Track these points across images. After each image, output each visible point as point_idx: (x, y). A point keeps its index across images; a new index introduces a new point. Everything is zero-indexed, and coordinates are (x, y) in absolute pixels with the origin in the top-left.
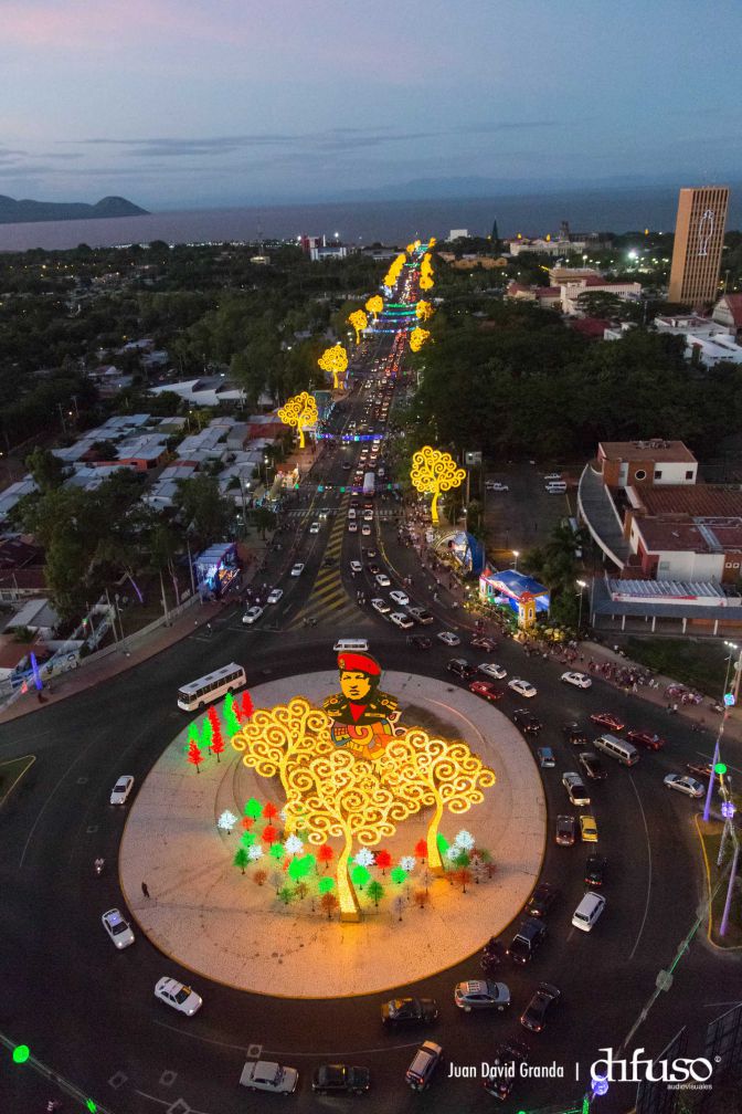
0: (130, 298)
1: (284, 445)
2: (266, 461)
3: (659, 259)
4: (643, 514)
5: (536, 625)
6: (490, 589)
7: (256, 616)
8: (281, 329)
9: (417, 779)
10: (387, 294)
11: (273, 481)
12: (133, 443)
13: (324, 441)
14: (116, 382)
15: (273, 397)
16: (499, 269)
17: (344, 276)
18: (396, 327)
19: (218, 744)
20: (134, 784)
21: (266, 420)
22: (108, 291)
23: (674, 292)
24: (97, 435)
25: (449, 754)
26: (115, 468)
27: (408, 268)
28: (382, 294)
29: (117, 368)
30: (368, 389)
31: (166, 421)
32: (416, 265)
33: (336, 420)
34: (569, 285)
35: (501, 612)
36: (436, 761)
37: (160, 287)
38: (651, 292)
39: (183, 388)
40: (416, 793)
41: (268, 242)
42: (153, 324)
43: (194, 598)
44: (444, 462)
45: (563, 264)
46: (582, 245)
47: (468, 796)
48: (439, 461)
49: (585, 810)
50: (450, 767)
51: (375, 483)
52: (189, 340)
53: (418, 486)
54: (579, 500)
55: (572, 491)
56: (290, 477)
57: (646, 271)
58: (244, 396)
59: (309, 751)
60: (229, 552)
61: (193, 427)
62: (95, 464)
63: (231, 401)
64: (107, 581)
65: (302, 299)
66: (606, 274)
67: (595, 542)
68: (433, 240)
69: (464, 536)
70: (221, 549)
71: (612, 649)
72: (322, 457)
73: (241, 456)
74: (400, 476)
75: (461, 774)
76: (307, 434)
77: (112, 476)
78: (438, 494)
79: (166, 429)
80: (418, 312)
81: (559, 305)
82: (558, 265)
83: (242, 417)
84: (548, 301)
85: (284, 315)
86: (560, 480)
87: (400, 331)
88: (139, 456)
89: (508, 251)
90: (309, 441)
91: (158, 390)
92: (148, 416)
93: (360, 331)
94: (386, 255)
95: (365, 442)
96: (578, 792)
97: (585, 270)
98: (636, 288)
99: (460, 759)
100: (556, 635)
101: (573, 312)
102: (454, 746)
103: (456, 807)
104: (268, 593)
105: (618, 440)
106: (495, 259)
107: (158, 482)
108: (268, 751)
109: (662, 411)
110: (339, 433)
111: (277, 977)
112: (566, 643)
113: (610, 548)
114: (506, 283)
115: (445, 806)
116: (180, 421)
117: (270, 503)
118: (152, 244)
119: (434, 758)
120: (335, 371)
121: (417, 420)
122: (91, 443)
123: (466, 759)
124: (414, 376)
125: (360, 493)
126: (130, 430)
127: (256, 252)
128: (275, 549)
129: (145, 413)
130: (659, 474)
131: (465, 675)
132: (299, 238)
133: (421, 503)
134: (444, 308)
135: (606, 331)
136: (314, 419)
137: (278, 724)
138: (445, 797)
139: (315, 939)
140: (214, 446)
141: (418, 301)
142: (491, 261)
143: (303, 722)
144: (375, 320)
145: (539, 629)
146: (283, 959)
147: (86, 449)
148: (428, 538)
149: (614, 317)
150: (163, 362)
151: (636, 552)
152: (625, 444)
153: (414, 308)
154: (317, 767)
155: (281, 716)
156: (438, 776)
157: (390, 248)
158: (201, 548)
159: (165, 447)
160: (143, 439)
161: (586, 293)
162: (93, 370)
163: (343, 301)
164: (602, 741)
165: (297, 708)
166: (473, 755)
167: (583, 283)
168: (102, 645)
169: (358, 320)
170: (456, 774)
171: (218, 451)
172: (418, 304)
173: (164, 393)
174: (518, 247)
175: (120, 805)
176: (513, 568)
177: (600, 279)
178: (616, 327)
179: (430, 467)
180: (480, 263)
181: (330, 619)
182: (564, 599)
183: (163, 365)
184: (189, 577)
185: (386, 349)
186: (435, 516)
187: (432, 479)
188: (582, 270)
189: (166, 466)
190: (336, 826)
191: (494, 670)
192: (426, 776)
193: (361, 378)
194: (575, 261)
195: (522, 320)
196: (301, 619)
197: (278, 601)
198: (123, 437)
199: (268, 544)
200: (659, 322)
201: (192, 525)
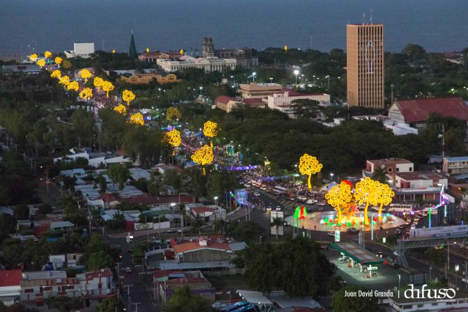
34: (275, 96)
44: (313, 161)
53: (302, 172)
98: (327, 98)
130: (398, 170)
167: (286, 94)
179: (307, 163)
186: (309, 185)
187: (308, 169)
200: (356, 118)
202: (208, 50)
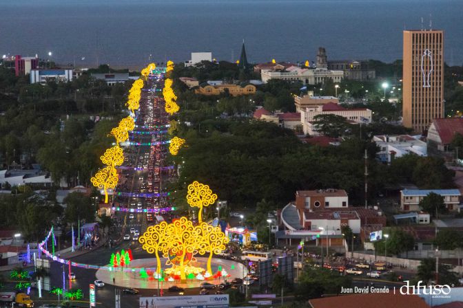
5: (251, 244)
9: (204, 241)
16: (247, 96)
23: (406, 118)
25: (214, 231)
34: (307, 109)
36: (210, 234)
40: (204, 247)
44: (205, 190)
45: (316, 92)
47: (220, 247)
48: (202, 189)
50: (214, 236)
53: (191, 204)
68: (170, 63)
78: (202, 209)
81: (300, 129)
84: (291, 124)
89: (259, 78)
98: (368, 113)
101: (311, 133)
102: (216, 228)
103: (216, 251)
106: (243, 86)
108: (152, 243)
114: (253, 109)
115: (213, 251)
123: (220, 233)
130: (327, 204)
137: (156, 232)
138: (213, 248)
142: (239, 88)
145: (252, 246)
155: (157, 228)
156: (211, 240)
161: (321, 116)
165: (163, 225)
167: (319, 108)
170: (216, 239)
174: (270, 74)
179: (197, 193)
180: (227, 90)
187: (198, 200)
192: (207, 240)
195: (260, 133)
202: (321, 61)
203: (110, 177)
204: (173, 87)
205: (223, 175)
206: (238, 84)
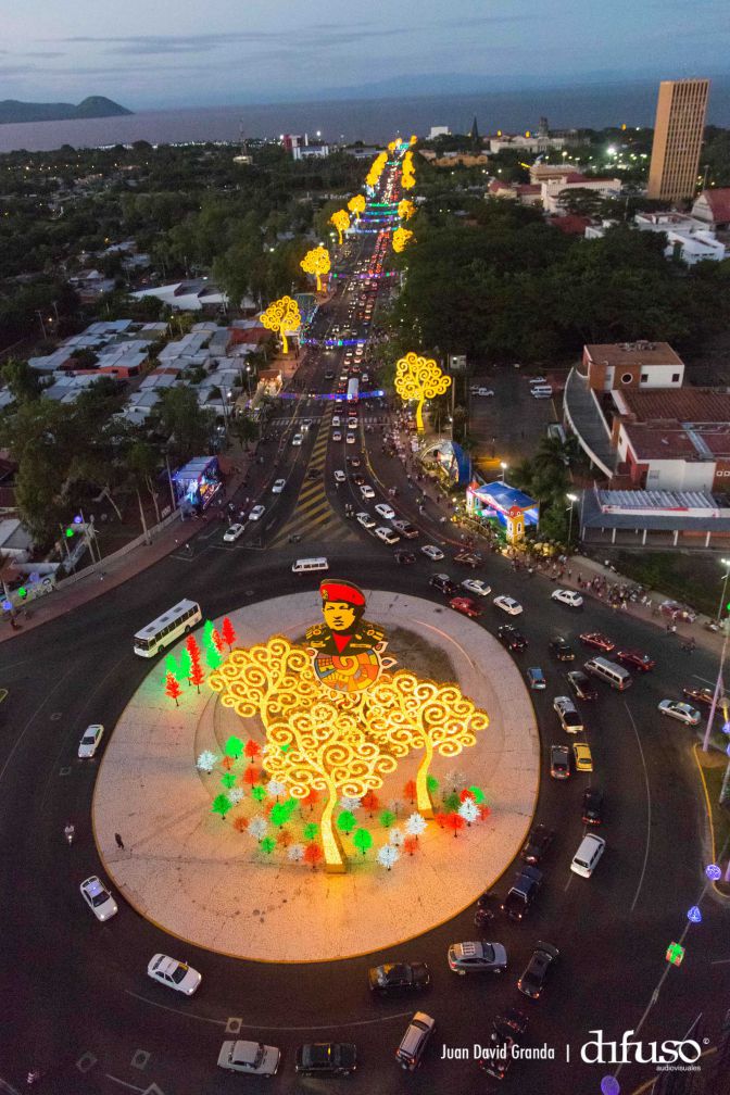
0: (114, 199)
1: (267, 350)
2: (248, 369)
3: (638, 154)
4: (631, 421)
5: (525, 539)
6: (477, 502)
7: (238, 533)
8: (263, 230)
9: (405, 722)
10: (369, 193)
11: (256, 389)
12: (114, 350)
13: (306, 346)
14: (97, 286)
15: (255, 300)
16: (481, 167)
17: (326, 175)
18: (378, 227)
19: (198, 676)
20: (104, 733)
21: (248, 324)
22: (91, 192)
23: (653, 188)
24: (80, 342)
25: (439, 698)
26: (95, 377)
27: (390, 167)
28: (364, 194)
29: (100, 272)
30: (351, 292)
31: (148, 326)
32: (397, 163)
33: (318, 325)
34: (550, 181)
35: (488, 526)
36: (425, 705)
37: (142, 189)
38: (631, 188)
39: (165, 292)
40: (404, 738)
41: (251, 141)
42: (135, 226)
43: (175, 515)
44: (429, 369)
45: (543, 161)
46: (561, 141)
47: (459, 739)
48: (424, 367)
49: (578, 737)
50: (440, 711)
51: (360, 391)
52: (170, 242)
53: (402, 394)
54: (566, 406)
55: (557, 395)
56: (273, 384)
57: (624, 167)
58: (226, 299)
59: (290, 691)
60: (209, 466)
61: (175, 333)
62: (75, 372)
63: (214, 304)
64: (84, 499)
65: (285, 199)
66: (585, 170)
67: (582, 451)
68: (414, 138)
69: (450, 446)
70: (202, 463)
71: (603, 563)
72: (306, 363)
73: (225, 363)
74: (384, 381)
75: (452, 718)
76: (290, 339)
77: (92, 385)
78: (423, 401)
79: (148, 334)
80: (400, 212)
81: (539, 203)
82: (538, 162)
83: (225, 322)
84: (529, 199)
85: (267, 216)
86: (545, 384)
87: (382, 231)
88: (120, 364)
89: (488, 148)
90: (292, 346)
91: (140, 295)
92: (130, 321)
93: (343, 231)
94: (368, 153)
95: (349, 347)
96: (572, 719)
97: (564, 167)
98: (616, 185)
99: (451, 703)
100: (546, 550)
101: (553, 210)
102: (445, 689)
103: (446, 750)
104: (249, 510)
105: (602, 342)
106: (476, 157)
107: (139, 391)
108: (247, 691)
109: (648, 312)
110: (323, 338)
111: (258, 939)
112: (554, 558)
113: (598, 456)
114: (487, 180)
115: (436, 748)
116: (162, 327)
117: (253, 412)
118: (134, 144)
119: (423, 701)
120: (318, 273)
121: (400, 323)
122: (72, 350)
123: (458, 702)
124: (396, 277)
125: (345, 400)
126: (111, 336)
127: (238, 151)
128: (258, 462)
129: (127, 318)
130: (645, 378)
131: (447, 591)
132: (282, 137)
133: (406, 410)
134: (426, 208)
135: (587, 229)
136: (297, 324)
137: (257, 665)
138: (434, 740)
139: (298, 893)
140: (197, 352)
141: (400, 200)
142: (472, 158)
143: (283, 662)
144: (358, 220)
145: (528, 543)
146: (264, 916)
147: (67, 357)
148: (413, 447)
149: (594, 214)
150: (146, 265)
151: (624, 459)
152: (610, 346)
153: (396, 208)
154: (297, 721)
155: (260, 656)
156: (428, 720)
157: (371, 147)
158: (181, 462)
159: (146, 354)
160: (124, 346)
161: (567, 190)
162: (75, 275)
163: (325, 201)
164: (594, 664)
165: (277, 648)
166: (465, 698)
167: (564, 180)
168: (79, 566)
169: (340, 220)
170: (447, 718)
171: (201, 358)
172: (400, 203)
173: (146, 298)
174: (499, 144)
175: (89, 758)
176: (500, 479)
177: (579, 176)
178: (596, 225)
179: (414, 374)
180: (461, 161)
181: (314, 535)
182: (554, 513)
183: (146, 269)
184: (170, 494)
185: (370, 249)
186: (420, 424)
187: (416, 387)
188: (563, 166)
189: (147, 374)
190: (319, 779)
191: (477, 586)
192: (415, 719)
193: (344, 280)
194: (555, 158)
195: (503, 218)
196: (285, 535)
197: (260, 518)
198: (104, 344)
199: (250, 456)
200: (639, 219)
201: (172, 438)
202: (543, 130)
203: (288, 313)
204: (412, 160)
205: (461, 313)
206: (471, 155)
